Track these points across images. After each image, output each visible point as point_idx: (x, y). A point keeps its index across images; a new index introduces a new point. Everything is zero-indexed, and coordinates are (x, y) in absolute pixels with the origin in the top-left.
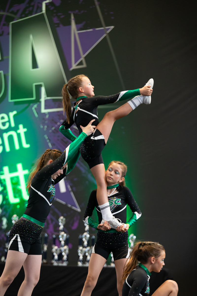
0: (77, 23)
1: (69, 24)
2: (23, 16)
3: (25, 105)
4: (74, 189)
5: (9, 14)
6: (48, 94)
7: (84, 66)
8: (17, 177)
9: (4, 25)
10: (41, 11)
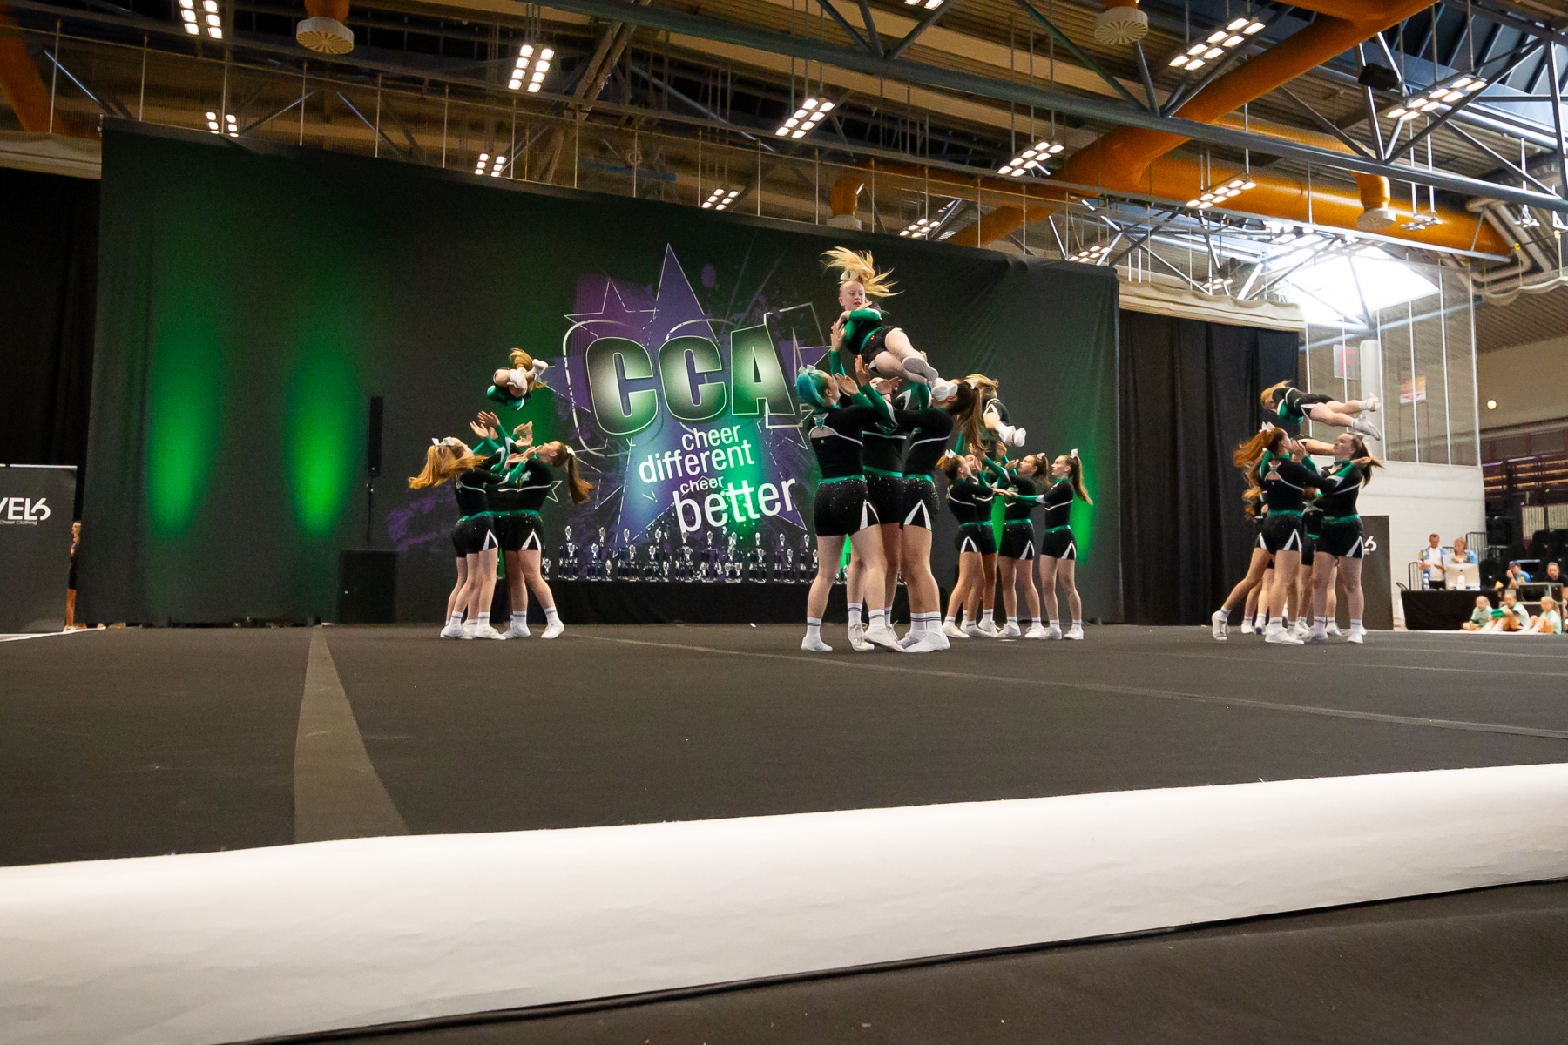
1: (792, 340)
2: (744, 326)
3: (748, 420)
4: (800, 507)
5: (729, 323)
8: (743, 495)
9: (724, 334)
10: (763, 323)
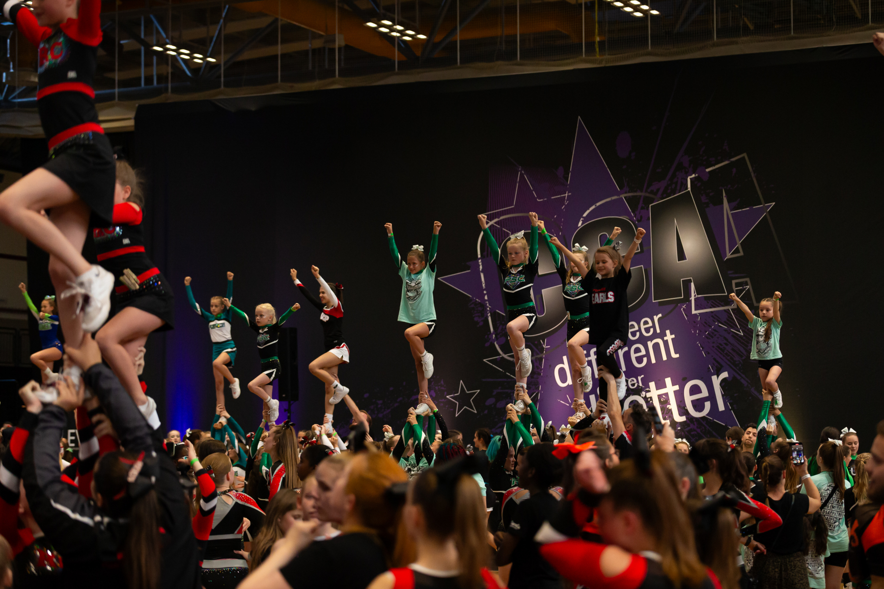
0: (729, 202)
1: (722, 203)
2: (665, 195)
3: (671, 307)
4: (735, 406)
5: (647, 195)
6: (698, 291)
7: (741, 254)
9: (642, 208)
10: (687, 188)
